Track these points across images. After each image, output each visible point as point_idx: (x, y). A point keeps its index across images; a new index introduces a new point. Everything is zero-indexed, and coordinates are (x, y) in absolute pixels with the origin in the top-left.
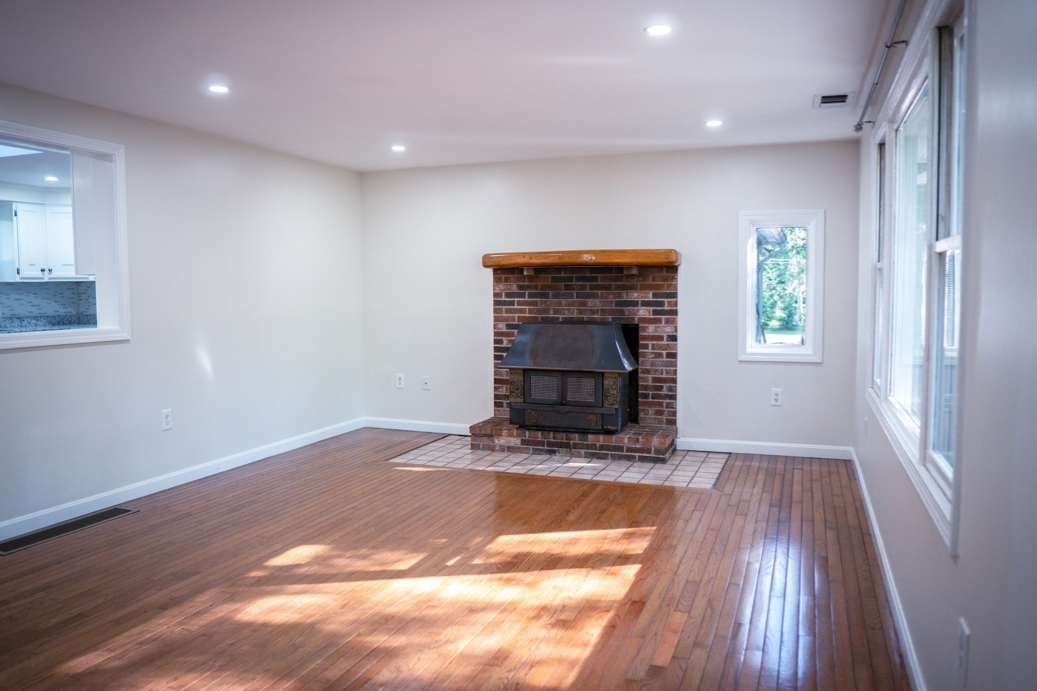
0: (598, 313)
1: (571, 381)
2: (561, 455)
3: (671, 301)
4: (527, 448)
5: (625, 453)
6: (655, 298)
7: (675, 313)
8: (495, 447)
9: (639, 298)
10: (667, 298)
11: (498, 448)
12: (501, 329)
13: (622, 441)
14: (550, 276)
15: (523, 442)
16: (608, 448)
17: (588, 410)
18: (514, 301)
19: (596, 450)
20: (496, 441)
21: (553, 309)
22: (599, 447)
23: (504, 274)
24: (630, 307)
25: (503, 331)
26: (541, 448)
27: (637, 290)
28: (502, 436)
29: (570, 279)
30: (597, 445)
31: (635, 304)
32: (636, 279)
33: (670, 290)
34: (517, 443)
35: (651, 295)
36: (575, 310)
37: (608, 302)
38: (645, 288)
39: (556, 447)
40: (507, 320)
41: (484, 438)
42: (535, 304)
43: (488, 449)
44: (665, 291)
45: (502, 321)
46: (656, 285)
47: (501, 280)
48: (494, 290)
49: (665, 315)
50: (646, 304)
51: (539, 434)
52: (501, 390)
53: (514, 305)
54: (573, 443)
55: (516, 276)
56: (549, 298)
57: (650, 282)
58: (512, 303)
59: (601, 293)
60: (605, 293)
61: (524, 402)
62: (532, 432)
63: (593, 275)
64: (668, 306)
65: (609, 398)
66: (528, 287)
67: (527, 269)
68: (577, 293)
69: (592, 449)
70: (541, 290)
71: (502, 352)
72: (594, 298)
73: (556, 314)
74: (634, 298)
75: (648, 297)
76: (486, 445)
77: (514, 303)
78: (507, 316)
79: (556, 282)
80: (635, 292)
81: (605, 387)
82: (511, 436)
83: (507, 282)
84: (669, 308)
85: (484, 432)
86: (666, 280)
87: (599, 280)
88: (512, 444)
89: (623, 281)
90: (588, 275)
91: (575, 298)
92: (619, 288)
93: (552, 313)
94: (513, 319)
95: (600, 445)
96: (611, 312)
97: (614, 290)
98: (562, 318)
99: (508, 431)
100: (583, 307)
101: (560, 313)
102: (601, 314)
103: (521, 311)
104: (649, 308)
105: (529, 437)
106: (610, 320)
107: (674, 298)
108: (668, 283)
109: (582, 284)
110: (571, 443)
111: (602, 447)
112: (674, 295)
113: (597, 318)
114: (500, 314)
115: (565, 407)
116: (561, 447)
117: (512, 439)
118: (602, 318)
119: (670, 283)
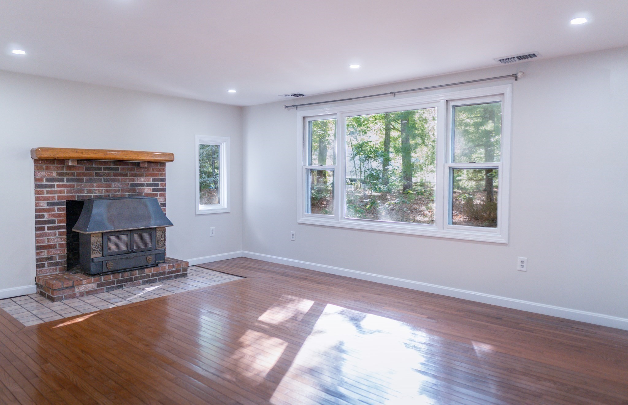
0: (119, 192)
1: (136, 236)
2: (127, 287)
3: (163, 183)
4: (102, 289)
5: (166, 276)
6: (154, 181)
7: (164, 190)
8: (76, 295)
9: (145, 182)
10: (160, 181)
11: (78, 295)
12: (43, 206)
13: (165, 268)
14: (85, 166)
15: (99, 285)
16: (156, 275)
17: (148, 253)
18: (54, 184)
19: (149, 278)
20: (77, 290)
21: (87, 190)
22: (151, 276)
23: (45, 164)
24: (139, 187)
25: (44, 208)
26: (113, 286)
27: (143, 176)
28: (82, 285)
29: (100, 169)
30: (150, 274)
31: (142, 185)
32: (143, 170)
33: (162, 177)
34: (94, 287)
35: (151, 180)
36: (103, 190)
37: (125, 184)
38: (147, 175)
39: (123, 283)
40: (48, 199)
41: (66, 290)
42: (73, 186)
43: (70, 298)
44: (159, 177)
45: (43, 200)
46: (154, 174)
47: (43, 168)
48: (35, 175)
49: (159, 191)
50: (149, 185)
51: (112, 276)
52: (43, 254)
53: (54, 188)
54: (135, 277)
55: (55, 165)
56: (83, 182)
57: (151, 172)
58: (53, 186)
59: (121, 178)
60: (124, 178)
61: (103, 256)
62: (106, 276)
63: (115, 167)
64: (161, 186)
65: (160, 243)
66: (66, 174)
67: (72, 161)
68: (104, 178)
69: (147, 278)
70: (77, 176)
71: (44, 224)
72: (116, 181)
73: (89, 193)
74: (142, 182)
75: (150, 181)
76: (68, 295)
77: (55, 186)
78: (48, 196)
79: (89, 171)
80: (142, 178)
81: (157, 236)
82: (89, 283)
83: (48, 170)
84: (162, 187)
85: (66, 285)
86: (160, 170)
87: (119, 170)
88: (90, 289)
89: (135, 171)
90: (112, 166)
91: (103, 182)
92: (132, 175)
93: (86, 192)
94: (53, 198)
95: (151, 274)
96: (128, 191)
97: (130, 177)
98: (93, 195)
99: (87, 280)
100: (109, 187)
101: (92, 193)
102: (121, 192)
103: (60, 192)
104: (150, 187)
105: (104, 280)
106: (127, 196)
107: (164, 181)
108: (160, 172)
109: (108, 173)
110: (133, 278)
111: (153, 275)
112: (164, 180)
113: (119, 195)
114: (42, 194)
115: (133, 253)
116: (127, 282)
117: (90, 285)
118: (122, 195)
119: (162, 172)
